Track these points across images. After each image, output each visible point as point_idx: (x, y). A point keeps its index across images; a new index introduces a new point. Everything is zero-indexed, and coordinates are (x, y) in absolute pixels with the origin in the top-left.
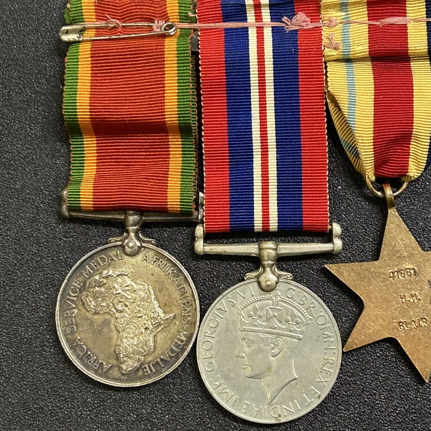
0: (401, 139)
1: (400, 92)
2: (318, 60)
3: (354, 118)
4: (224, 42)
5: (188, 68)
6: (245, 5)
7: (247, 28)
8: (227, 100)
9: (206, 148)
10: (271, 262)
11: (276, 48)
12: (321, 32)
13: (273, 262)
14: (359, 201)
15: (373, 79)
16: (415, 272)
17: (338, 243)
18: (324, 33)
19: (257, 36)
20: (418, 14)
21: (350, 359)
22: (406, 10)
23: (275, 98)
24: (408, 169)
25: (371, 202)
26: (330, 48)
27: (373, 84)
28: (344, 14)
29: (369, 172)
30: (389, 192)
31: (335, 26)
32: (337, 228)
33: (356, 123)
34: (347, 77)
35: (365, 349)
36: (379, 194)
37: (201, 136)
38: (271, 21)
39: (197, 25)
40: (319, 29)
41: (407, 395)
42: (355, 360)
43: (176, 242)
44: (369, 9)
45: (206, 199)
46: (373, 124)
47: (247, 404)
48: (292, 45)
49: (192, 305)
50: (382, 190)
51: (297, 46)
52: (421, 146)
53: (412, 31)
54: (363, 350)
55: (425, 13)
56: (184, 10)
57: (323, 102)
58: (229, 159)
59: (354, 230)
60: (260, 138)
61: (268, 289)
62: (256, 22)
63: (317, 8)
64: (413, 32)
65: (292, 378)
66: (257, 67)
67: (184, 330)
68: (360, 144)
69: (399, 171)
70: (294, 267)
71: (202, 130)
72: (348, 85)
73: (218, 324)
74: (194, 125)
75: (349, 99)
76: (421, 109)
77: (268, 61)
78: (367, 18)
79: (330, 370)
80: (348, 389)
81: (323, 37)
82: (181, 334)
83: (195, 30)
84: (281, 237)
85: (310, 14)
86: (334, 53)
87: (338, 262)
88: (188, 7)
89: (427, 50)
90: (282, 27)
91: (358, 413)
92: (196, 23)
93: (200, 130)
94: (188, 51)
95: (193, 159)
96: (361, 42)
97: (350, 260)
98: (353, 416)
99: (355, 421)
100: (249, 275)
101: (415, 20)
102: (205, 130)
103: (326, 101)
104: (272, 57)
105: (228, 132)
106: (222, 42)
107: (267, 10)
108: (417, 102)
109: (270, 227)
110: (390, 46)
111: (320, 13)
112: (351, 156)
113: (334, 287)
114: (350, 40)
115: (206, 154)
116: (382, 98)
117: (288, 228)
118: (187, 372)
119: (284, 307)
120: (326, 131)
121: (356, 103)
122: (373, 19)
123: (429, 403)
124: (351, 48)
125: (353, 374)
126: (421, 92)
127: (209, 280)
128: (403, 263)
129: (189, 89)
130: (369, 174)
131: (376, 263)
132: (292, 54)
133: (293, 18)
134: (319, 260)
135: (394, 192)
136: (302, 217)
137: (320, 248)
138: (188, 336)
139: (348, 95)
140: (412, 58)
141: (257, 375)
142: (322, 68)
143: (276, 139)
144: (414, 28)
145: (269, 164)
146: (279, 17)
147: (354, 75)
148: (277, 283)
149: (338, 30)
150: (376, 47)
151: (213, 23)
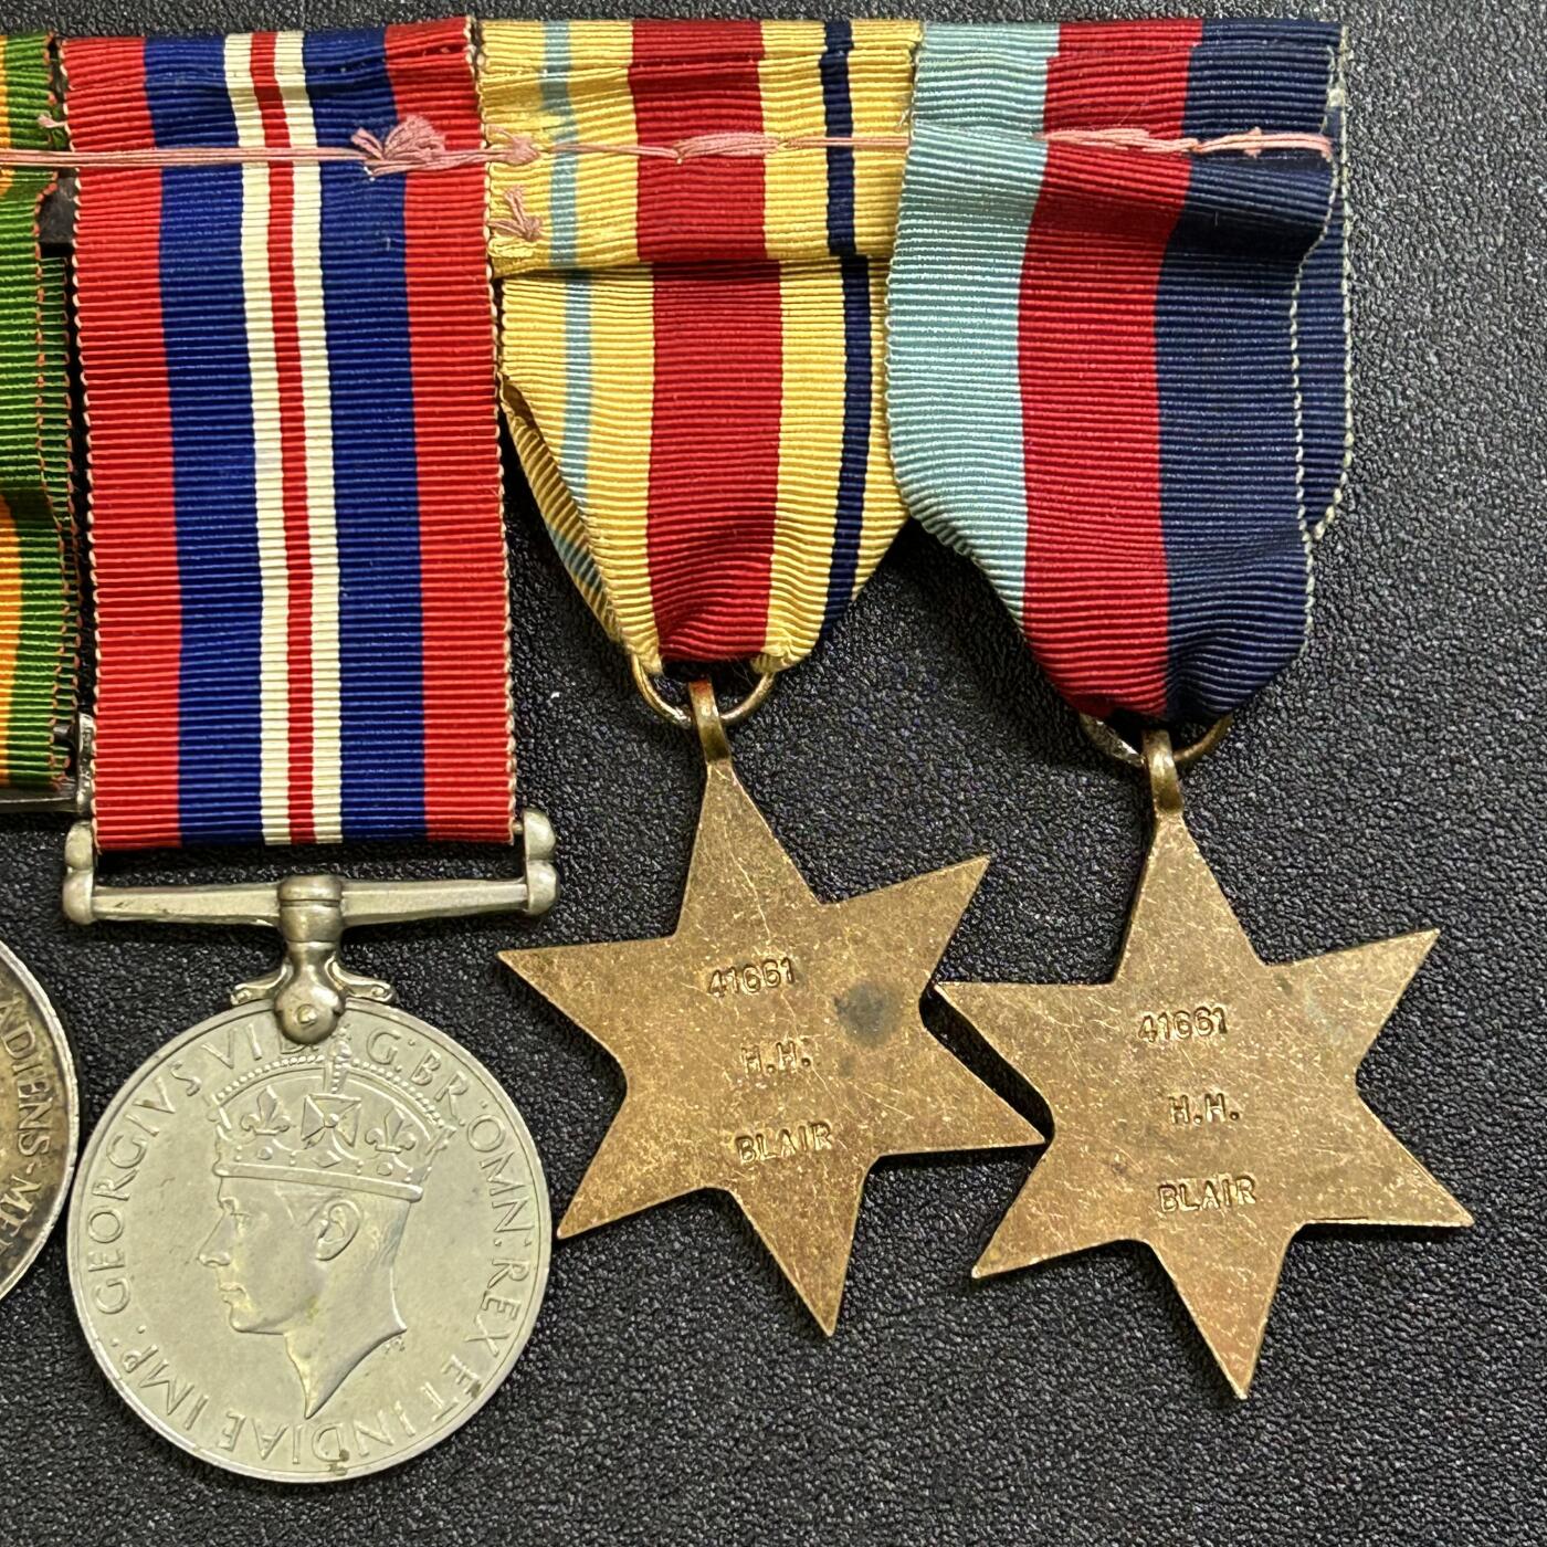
0: (739, 534)
1: (740, 380)
2: (472, 273)
3: (584, 467)
4: (158, 213)
5: (31, 299)
6: (226, 90)
7: (238, 167)
8: (171, 404)
9: (100, 566)
10: (317, 945)
11: (332, 235)
12: (482, 182)
13: (327, 946)
14: (619, 738)
15: (651, 336)
16: (791, 971)
17: (541, 882)
18: (494, 183)
19: (271, 194)
20: (800, 122)
21: (585, 1262)
22: (759, 109)
23: (333, 398)
24: (763, 633)
25: (659, 742)
26: (508, 233)
27: (652, 352)
28: (558, 120)
29: (638, 644)
30: (707, 708)
31: (529, 161)
32: (538, 831)
33: (589, 482)
34: (568, 332)
35: (634, 1227)
36: (678, 714)
37: (85, 527)
38: (320, 145)
39: (72, 157)
40: (477, 169)
41: (770, 1378)
42: (601, 1265)
43: (8, 882)
44: (641, 105)
45: (100, 736)
46: (647, 484)
47: (236, 1419)
48: (386, 223)
49: (53, 1089)
50: (686, 703)
51: (403, 227)
52: (805, 557)
53: (779, 178)
54: (628, 1233)
55: (822, 118)
56: (26, 107)
57: (490, 412)
58: (182, 602)
59: (601, 835)
60: (283, 533)
61: (308, 1034)
62: (268, 146)
63: (466, 102)
64: (783, 183)
65: (389, 1331)
66: (269, 295)
67: (28, 1177)
68: (603, 552)
69: (737, 638)
70: (404, 961)
71: (89, 507)
72: (568, 356)
73: (141, 1156)
74: (60, 491)
75: (568, 402)
76: (804, 435)
77: (304, 277)
78: (635, 137)
79: (511, 1301)
80: (576, 1361)
81: (487, 198)
82: (16, 1191)
83: (64, 173)
84: (358, 859)
85: (445, 122)
86: (523, 251)
87: (548, 943)
88: (39, 97)
89: (825, 242)
90: (354, 163)
91: (607, 1441)
92: (67, 149)
93: (82, 507)
94: (30, 245)
95: (59, 602)
96: (610, 213)
97: (588, 935)
98: (591, 1451)
99: (599, 1467)
100: (247, 989)
101: (790, 144)
102: (96, 507)
103: (501, 411)
104: (318, 262)
105: (178, 514)
106: (152, 213)
107: (301, 106)
108: (793, 411)
109: (316, 829)
110: (703, 227)
111: (479, 116)
112: (587, 591)
113: (534, 1025)
114: (577, 210)
115: (101, 585)
116: (680, 398)
117: (377, 831)
118: (42, 1317)
119: (362, 1093)
120: (502, 509)
121: (590, 417)
122: (655, 140)
123: (839, 1403)
124: (580, 233)
125: (593, 1312)
126: (806, 380)
127: (118, 1007)
128: (755, 943)
129: (36, 369)
130: (641, 649)
131: (666, 942)
132: (384, 254)
133: (387, 135)
134: (485, 937)
135: (722, 710)
136: (422, 794)
137: (485, 895)
138: (39, 1195)
139: (565, 390)
140: (788, 265)
141: (267, 1322)
142: (488, 301)
143: (339, 536)
144: (785, 168)
145: (313, 619)
146: (343, 130)
147: (589, 324)
148: (337, 1014)
149: (537, 175)
150: (662, 232)
151: (123, 149)
